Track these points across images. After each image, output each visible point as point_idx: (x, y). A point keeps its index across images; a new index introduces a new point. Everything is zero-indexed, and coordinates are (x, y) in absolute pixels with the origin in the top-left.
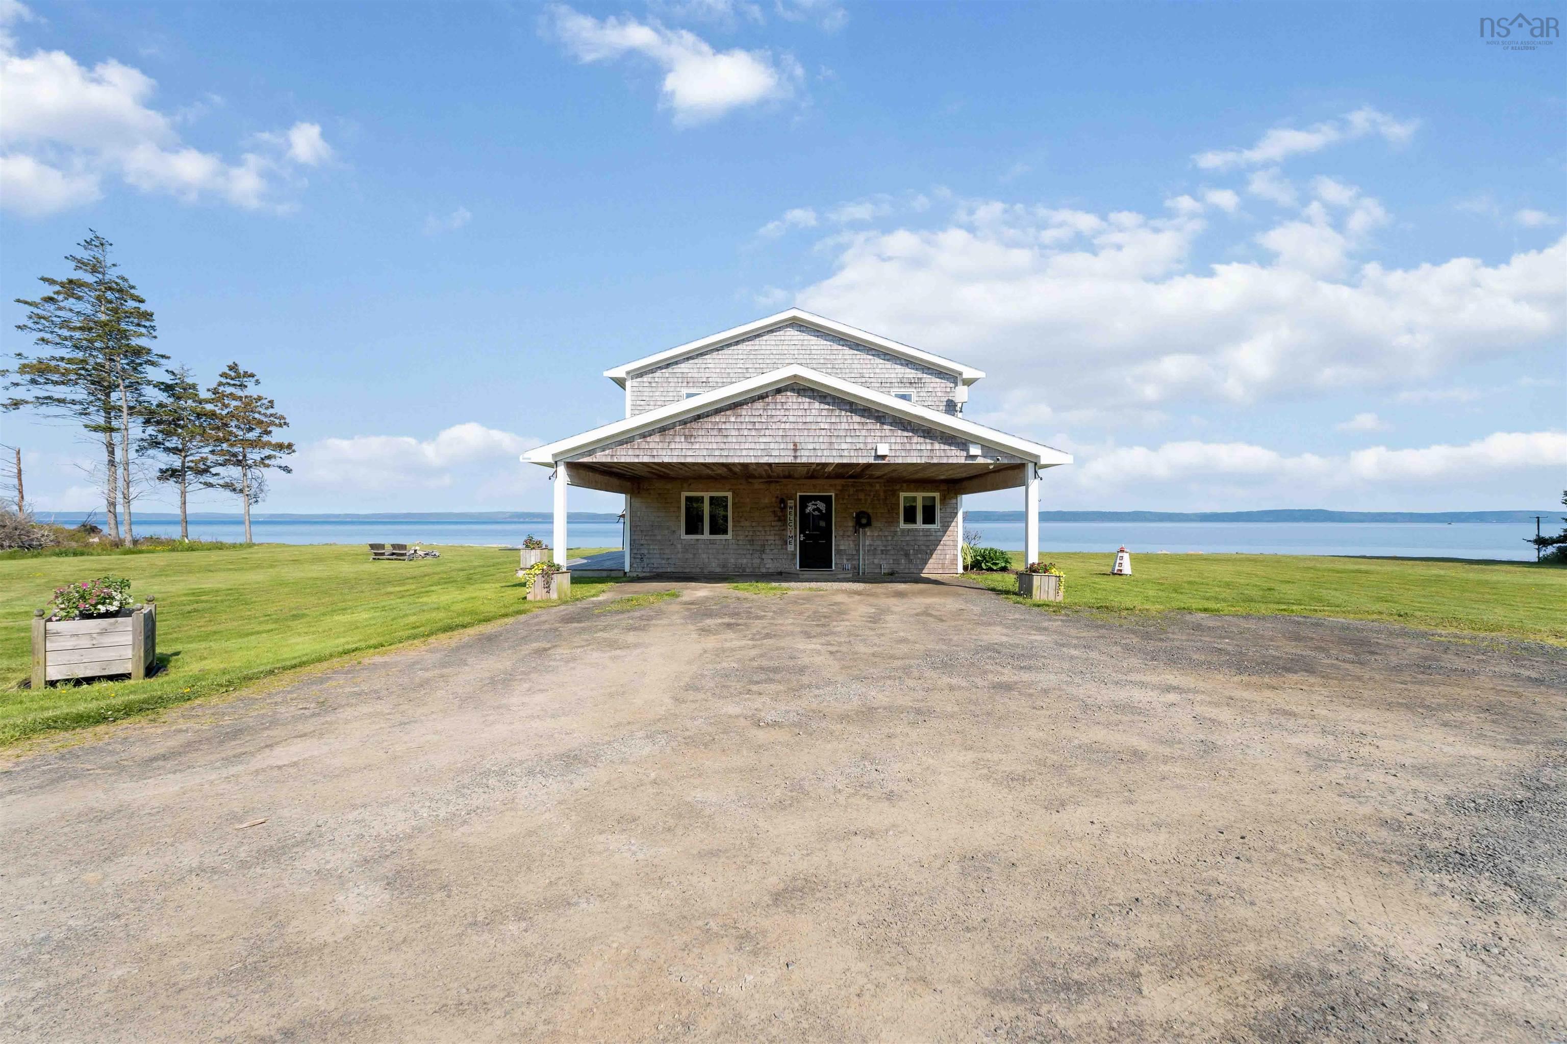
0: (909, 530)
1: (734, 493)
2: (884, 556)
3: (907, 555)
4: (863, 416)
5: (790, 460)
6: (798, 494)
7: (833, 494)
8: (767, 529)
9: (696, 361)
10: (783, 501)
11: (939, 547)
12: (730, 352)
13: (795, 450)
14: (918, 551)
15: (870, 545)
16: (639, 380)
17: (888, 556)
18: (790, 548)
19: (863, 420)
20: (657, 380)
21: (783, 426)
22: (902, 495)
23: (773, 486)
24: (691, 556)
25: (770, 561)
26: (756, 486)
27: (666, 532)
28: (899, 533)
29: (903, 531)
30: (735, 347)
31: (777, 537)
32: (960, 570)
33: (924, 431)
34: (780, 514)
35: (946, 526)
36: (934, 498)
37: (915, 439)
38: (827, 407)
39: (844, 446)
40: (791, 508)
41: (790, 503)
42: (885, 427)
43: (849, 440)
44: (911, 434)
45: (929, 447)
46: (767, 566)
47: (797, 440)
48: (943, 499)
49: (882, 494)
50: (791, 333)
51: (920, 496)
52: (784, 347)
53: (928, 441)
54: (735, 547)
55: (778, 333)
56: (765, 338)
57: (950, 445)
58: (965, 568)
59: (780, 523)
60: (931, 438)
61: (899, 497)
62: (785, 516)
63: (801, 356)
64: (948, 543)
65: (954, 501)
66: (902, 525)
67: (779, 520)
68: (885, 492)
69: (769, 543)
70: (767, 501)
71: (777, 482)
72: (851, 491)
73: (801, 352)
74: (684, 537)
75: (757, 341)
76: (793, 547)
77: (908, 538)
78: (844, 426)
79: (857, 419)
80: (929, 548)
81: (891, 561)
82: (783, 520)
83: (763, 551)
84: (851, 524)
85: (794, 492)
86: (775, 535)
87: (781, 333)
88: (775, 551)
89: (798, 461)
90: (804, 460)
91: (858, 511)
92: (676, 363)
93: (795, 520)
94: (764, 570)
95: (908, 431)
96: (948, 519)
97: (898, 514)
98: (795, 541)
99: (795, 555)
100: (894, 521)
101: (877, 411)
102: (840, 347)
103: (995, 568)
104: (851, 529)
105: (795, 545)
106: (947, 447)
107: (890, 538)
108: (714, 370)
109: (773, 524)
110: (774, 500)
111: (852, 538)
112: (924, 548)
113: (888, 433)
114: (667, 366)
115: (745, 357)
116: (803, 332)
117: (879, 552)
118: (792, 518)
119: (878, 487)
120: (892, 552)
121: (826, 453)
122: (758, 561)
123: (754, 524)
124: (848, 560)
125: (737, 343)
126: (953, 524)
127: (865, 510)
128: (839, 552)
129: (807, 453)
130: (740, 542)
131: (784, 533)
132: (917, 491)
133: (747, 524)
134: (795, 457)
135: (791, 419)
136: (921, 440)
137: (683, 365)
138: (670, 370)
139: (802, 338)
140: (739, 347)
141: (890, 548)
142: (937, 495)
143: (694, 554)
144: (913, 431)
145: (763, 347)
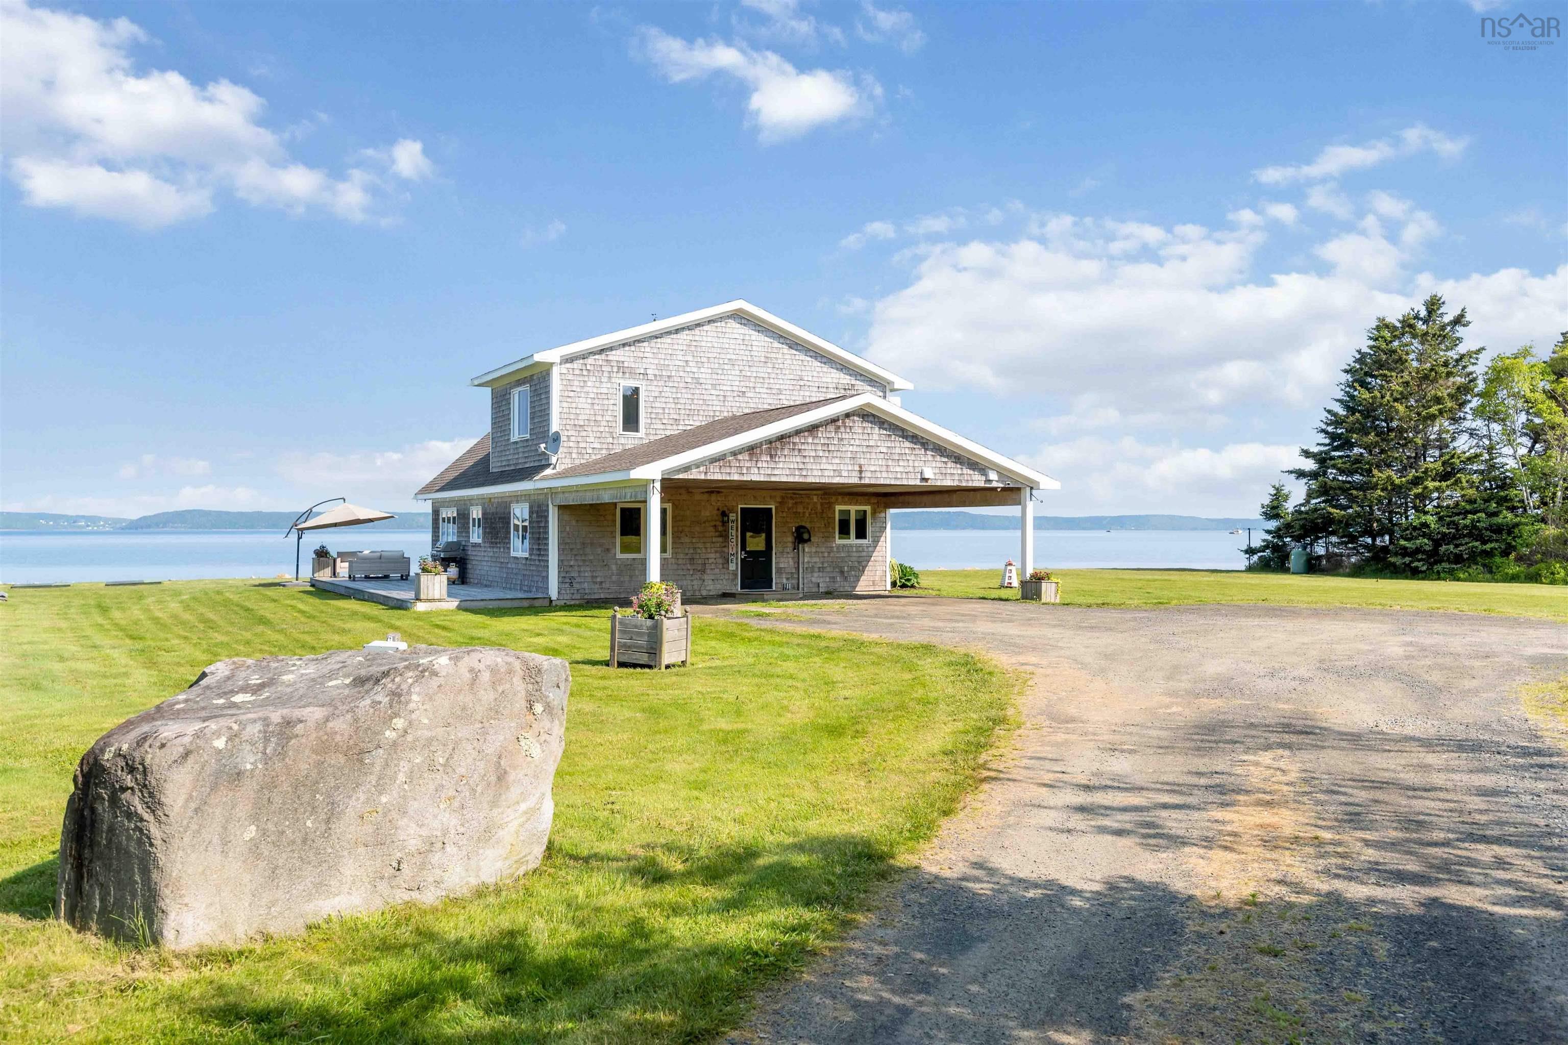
0: (844, 545)
1: (673, 504)
2: (821, 574)
3: (842, 572)
4: (912, 442)
5: (855, 480)
6: (740, 506)
7: (773, 507)
8: (708, 545)
9: (633, 348)
10: (724, 514)
11: (870, 563)
12: (669, 341)
13: (861, 472)
14: (852, 568)
15: (808, 562)
16: (568, 365)
17: (825, 574)
18: (732, 567)
19: (912, 445)
20: (589, 367)
21: (851, 448)
22: (838, 508)
23: (714, 497)
24: (627, 578)
25: (710, 582)
26: (698, 497)
27: (599, 550)
28: (835, 549)
29: (838, 546)
30: (674, 336)
31: (718, 555)
32: (889, 587)
33: (955, 457)
34: (720, 529)
35: (876, 541)
36: (865, 512)
37: (949, 465)
38: (885, 432)
39: (898, 469)
40: (733, 521)
41: (732, 516)
42: (928, 452)
43: (901, 463)
44: (946, 460)
45: (959, 472)
46: (708, 588)
47: (862, 462)
48: (874, 512)
49: (819, 507)
50: (732, 324)
51: (853, 509)
52: (725, 340)
53: (958, 466)
54: (675, 567)
55: (719, 324)
56: (705, 328)
57: (974, 470)
58: (894, 584)
59: (720, 539)
60: (961, 464)
61: (834, 511)
62: (727, 531)
63: (742, 352)
64: (877, 559)
65: (883, 515)
66: (839, 541)
67: (721, 536)
68: (822, 504)
69: (710, 561)
70: (708, 514)
71: (718, 492)
72: (791, 503)
73: (742, 347)
74: (619, 556)
75: (697, 331)
76: (735, 566)
77: (842, 555)
78: (898, 451)
79: (907, 444)
80: (860, 564)
81: (828, 580)
82: (725, 536)
83: (703, 571)
84: (790, 539)
85: (734, 504)
86: (716, 552)
87: (723, 324)
88: (717, 571)
89: (863, 482)
90: (867, 481)
91: (797, 525)
92: (611, 349)
93: (737, 537)
94: (704, 593)
95: (944, 457)
96: (878, 534)
97: (834, 528)
98: (737, 559)
99: (736, 575)
100: (829, 537)
101: (923, 438)
102: (780, 346)
103: (909, 584)
104: (790, 545)
105: (737, 564)
106: (972, 472)
107: (826, 555)
108: (652, 361)
109: (714, 540)
110: (715, 512)
111: (791, 555)
112: (856, 564)
113: (930, 458)
114: (601, 351)
115: (685, 348)
116: (745, 325)
117: (816, 570)
118: (734, 533)
119: (815, 499)
120: (828, 569)
121: (884, 475)
122: (700, 582)
123: (694, 541)
124: (787, 579)
125: (677, 331)
126: (882, 539)
127: (803, 524)
128: (779, 570)
129: (869, 474)
130: (680, 562)
131: (726, 550)
132: (850, 504)
133: (687, 540)
134: (861, 478)
135: (857, 442)
136: (953, 465)
137: (618, 352)
138: (603, 356)
139: (742, 331)
140: (678, 336)
141: (826, 565)
142: (868, 508)
143: (631, 577)
144: (947, 457)
145: (705, 339)
